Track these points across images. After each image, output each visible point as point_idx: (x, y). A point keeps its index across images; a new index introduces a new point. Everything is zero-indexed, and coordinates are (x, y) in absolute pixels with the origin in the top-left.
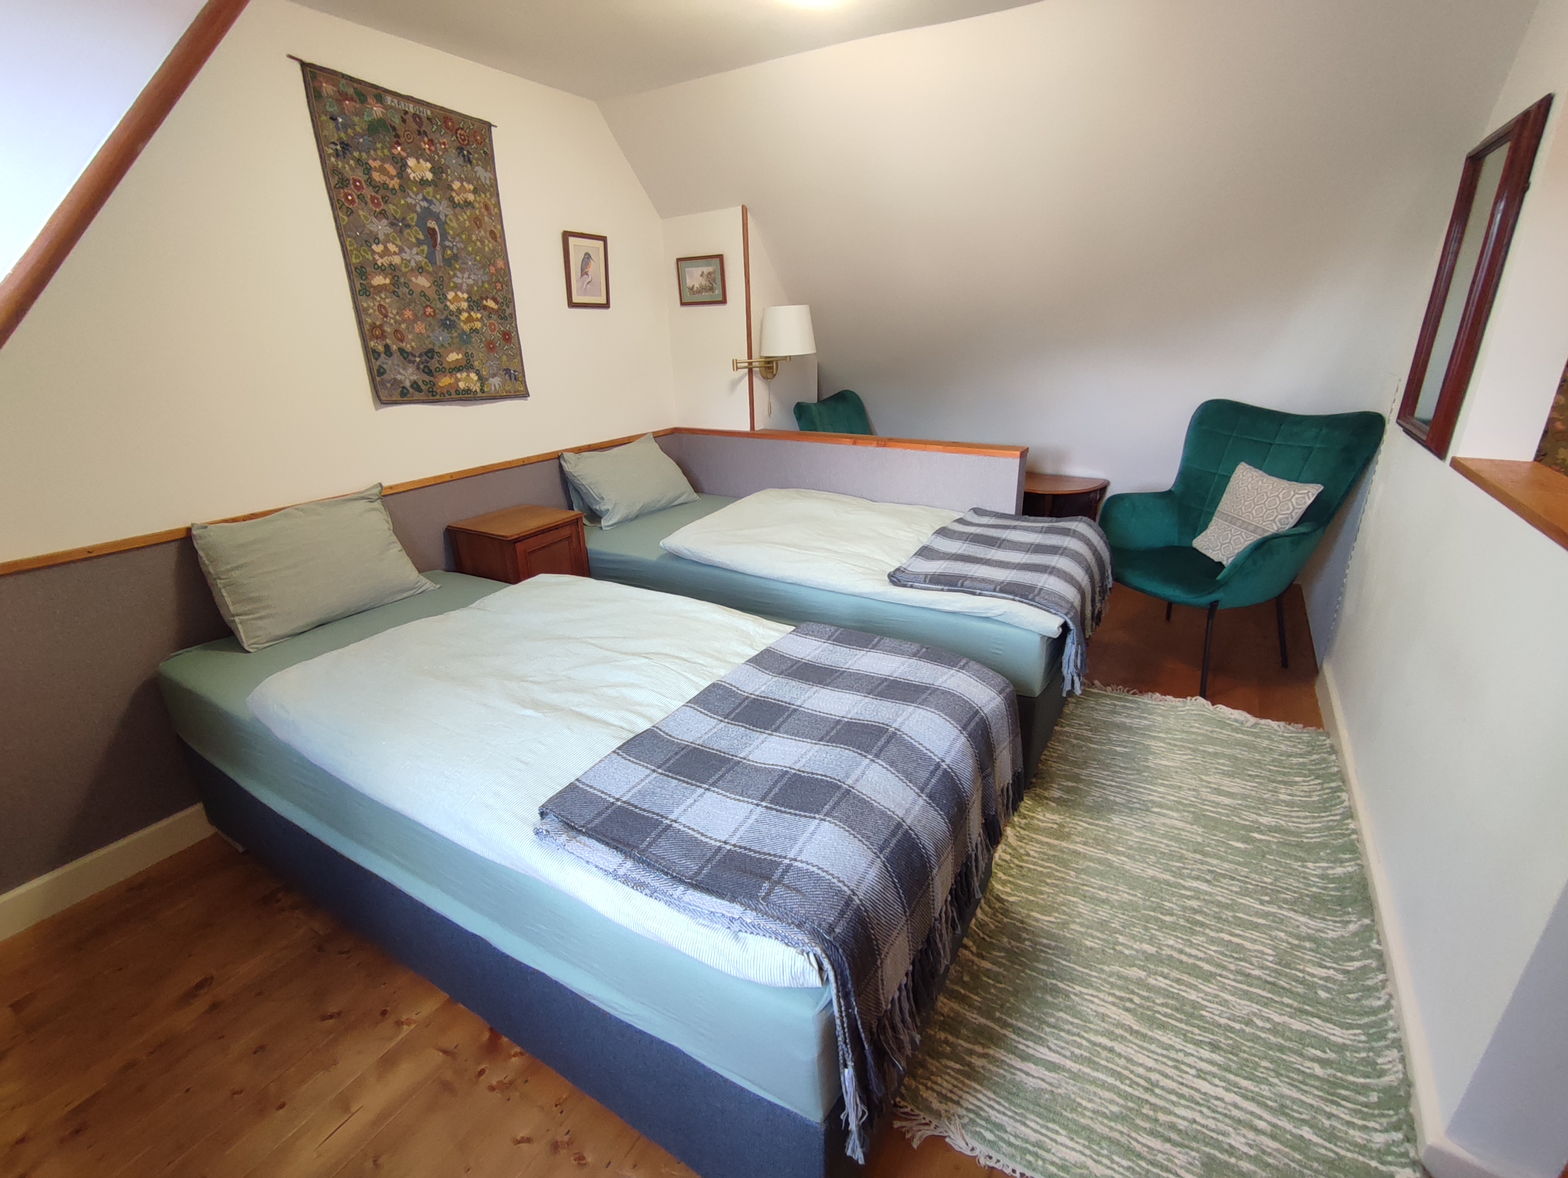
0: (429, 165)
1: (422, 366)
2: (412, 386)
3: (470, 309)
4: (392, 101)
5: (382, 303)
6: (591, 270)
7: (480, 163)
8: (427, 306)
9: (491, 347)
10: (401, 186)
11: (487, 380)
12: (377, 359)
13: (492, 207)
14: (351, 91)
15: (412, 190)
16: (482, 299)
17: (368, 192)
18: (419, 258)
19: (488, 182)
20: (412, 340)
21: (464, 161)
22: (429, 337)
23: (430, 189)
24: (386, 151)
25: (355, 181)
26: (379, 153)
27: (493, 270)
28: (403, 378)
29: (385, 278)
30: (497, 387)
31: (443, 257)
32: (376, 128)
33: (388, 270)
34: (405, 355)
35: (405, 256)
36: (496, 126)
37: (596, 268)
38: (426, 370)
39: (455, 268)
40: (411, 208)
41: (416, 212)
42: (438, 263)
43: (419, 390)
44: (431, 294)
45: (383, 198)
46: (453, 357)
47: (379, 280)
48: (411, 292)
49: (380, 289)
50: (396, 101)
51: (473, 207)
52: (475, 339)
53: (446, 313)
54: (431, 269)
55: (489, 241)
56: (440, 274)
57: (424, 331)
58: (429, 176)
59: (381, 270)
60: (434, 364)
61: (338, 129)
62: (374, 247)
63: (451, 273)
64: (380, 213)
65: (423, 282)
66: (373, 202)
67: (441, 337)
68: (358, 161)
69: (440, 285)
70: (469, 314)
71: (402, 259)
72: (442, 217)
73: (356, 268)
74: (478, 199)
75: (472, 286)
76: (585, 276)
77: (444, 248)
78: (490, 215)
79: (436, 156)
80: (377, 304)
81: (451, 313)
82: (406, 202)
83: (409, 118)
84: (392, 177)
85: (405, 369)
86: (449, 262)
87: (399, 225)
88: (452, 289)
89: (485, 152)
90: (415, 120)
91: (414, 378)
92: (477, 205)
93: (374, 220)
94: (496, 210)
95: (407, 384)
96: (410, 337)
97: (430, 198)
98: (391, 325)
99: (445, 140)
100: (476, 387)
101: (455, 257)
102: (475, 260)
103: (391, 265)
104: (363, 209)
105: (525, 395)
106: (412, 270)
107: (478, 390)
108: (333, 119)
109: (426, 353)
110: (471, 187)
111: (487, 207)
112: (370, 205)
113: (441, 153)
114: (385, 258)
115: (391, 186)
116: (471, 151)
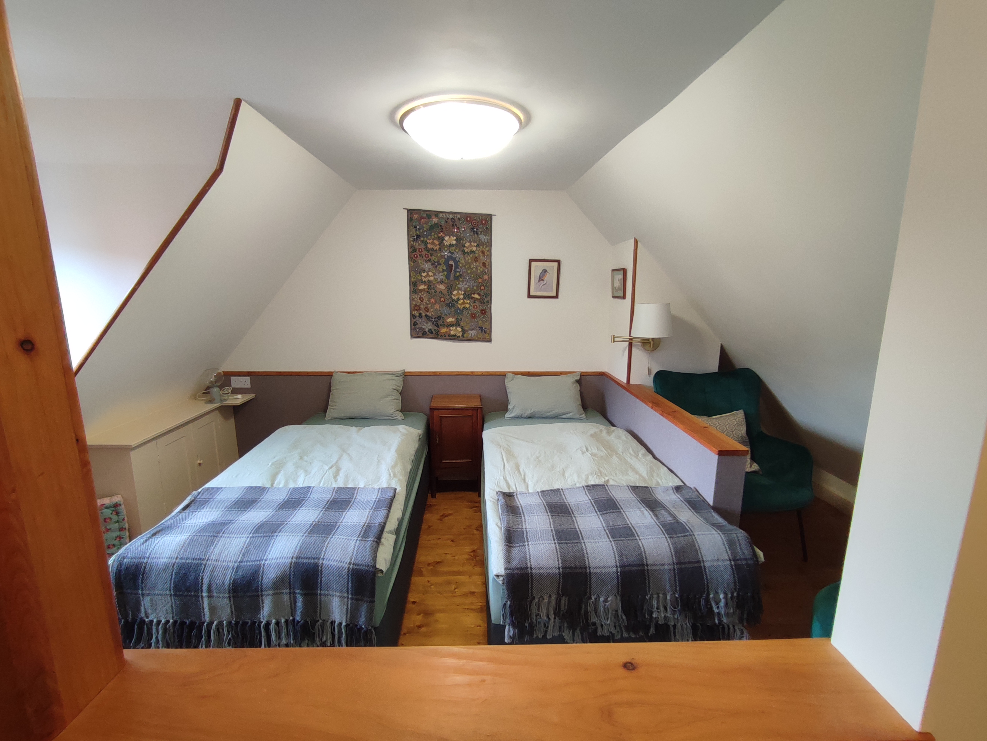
0: (455, 238)
1: (435, 323)
2: (429, 331)
3: (464, 298)
4: (443, 215)
5: (422, 296)
6: (547, 278)
7: (482, 233)
8: (441, 298)
9: (473, 316)
10: (439, 248)
11: (467, 331)
12: (414, 319)
13: (486, 252)
14: (425, 215)
15: (444, 249)
16: (471, 294)
17: (424, 253)
18: (443, 277)
19: (486, 241)
20: (432, 312)
21: (474, 233)
22: (440, 310)
23: (453, 248)
24: (436, 236)
25: (419, 249)
26: (433, 237)
27: (480, 280)
28: (425, 327)
29: (425, 286)
30: (473, 335)
32: (432, 228)
33: (427, 283)
34: (428, 318)
35: (435, 277)
36: (495, 215)
37: (551, 277)
38: (436, 325)
39: (460, 281)
40: (443, 257)
41: (445, 258)
42: (451, 279)
43: (432, 333)
44: (445, 292)
45: (430, 254)
46: (450, 320)
47: (422, 287)
48: (436, 292)
49: (421, 291)
50: (444, 215)
51: (475, 253)
52: (465, 312)
53: (450, 300)
54: (447, 282)
55: (481, 268)
56: (451, 283)
57: (438, 308)
58: (454, 242)
59: (424, 283)
60: (440, 322)
61: (416, 230)
62: (423, 274)
63: (457, 283)
64: (428, 260)
65: (442, 287)
66: (425, 256)
67: (446, 310)
68: (422, 241)
69: (450, 289)
70: (464, 301)
72: (457, 259)
73: (413, 283)
74: (478, 249)
75: (467, 288)
76: (542, 282)
77: (455, 272)
78: (484, 256)
79: (459, 234)
80: (419, 296)
81: (453, 300)
83: (449, 221)
84: (436, 246)
85: (427, 323)
86: (457, 278)
87: (435, 264)
88: (456, 290)
89: (487, 228)
90: (451, 220)
91: (431, 327)
92: (477, 252)
93: (425, 263)
94: (488, 253)
95: (427, 330)
96: (432, 310)
97: (452, 252)
98: (424, 305)
99: (465, 226)
100: (460, 335)
101: (461, 276)
102: (471, 276)
103: (429, 280)
104: (421, 260)
105: (490, 340)
106: (438, 282)
107: (460, 336)
108: (415, 227)
109: (437, 318)
110: (475, 244)
111: (483, 252)
112: (424, 257)
113: (462, 232)
114: (426, 278)
115: (435, 249)
116: (479, 229)
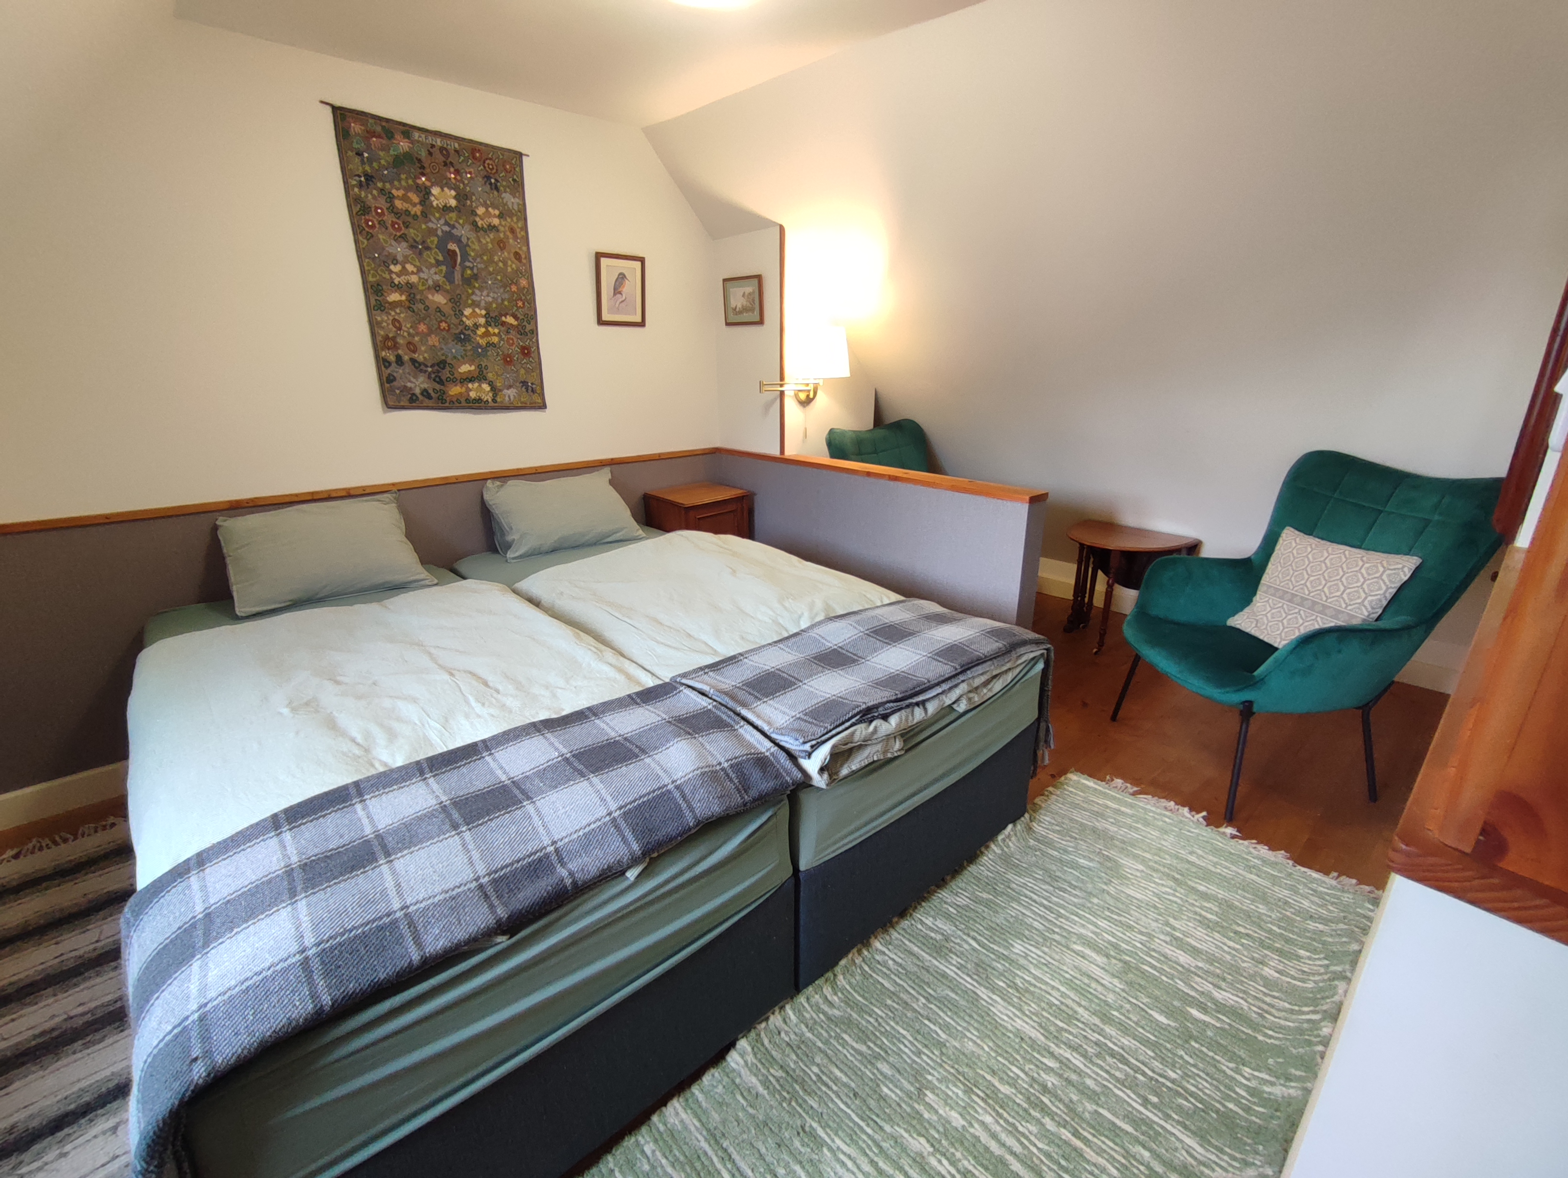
0: (453, 193)
1: (433, 376)
2: (422, 394)
3: (488, 324)
4: (420, 137)
5: (396, 317)
6: (626, 289)
7: (508, 190)
8: (441, 321)
9: (508, 360)
10: (422, 212)
11: (500, 391)
12: (386, 367)
13: (518, 230)
14: (378, 129)
15: (434, 216)
16: (501, 315)
17: (389, 218)
18: (437, 277)
19: (516, 207)
20: (425, 352)
21: (491, 189)
22: (442, 349)
23: (453, 215)
24: (410, 182)
25: (377, 208)
26: (403, 183)
27: (514, 288)
28: (412, 385)
29: (401, 295)
30: (512, 398)
31: (462, 276)
32: (401, 161)
33: (405, 288)
34: (417, 365)
35: (422, 275)
36: (528, 156)
37: (632, 287)
38: (437, 379)
39: (474, 287)
40: (432, 232)
41: (437, 235)
42: (456, 282)
43: (429, 397)
44: (447, 310)
45: (404, 223)
46: (465, 368)
47: (394, 297)
48: (427, 308)
49: (395, 305)
50: (423, 136)
51: (498, 231)
52: (491, 352)
53: (460, 328)
54: (448, 287)
55: (513, 262)
56: (458, 292)
57: (437, 344)
58: (453, 203)
59: (398, 288)
60: (445, 374)
61: (363, 163)
62: (392, 267)
63: (470, 291)
64: (400, 237)
65: (439, 299)
66: (393, 226)
67: (455, 349)
68: (382, 190)
69: (457, 303)
70: (486, 328)
71: (420, 278)
72: (464, 240)
73: (372, 286)
74: (503, 223)
75: (491, 303)
76: (619, 295)
77: (464, 268)
78: (516, 238)
79: (462, 185)
80: (391, 318)
81: (467, 328)
82: (428, 227)
83: (436, 151)
84: (415, 205)
85: (415, 377)
86: (468, 281)
87: (418, 248)
88: (469, 306)
89: (514, 180)
90: (441, 152)
91: (425, 386)
92: (501, 229)
93: (393, 243)
94: (523, 233)
95: (417, 391)
96: (423, 348)
97: (452, 223)
98: (404, 337)
99: (472, 170)
100: (489, 397)
101: (475, 277)
102: (496, 279)
103: (408, 283)
104: (383, 233)
105: (543, 406)
106: (429, 288)
107: (490, 400)
108: (359, 154)
109: (438, 364)
110: (497, 212)
111: (512, 230)
112: (391, 230)
113: (466, 182)
114: (403, 278)
115: (413, 213)
116: (500, 180)
